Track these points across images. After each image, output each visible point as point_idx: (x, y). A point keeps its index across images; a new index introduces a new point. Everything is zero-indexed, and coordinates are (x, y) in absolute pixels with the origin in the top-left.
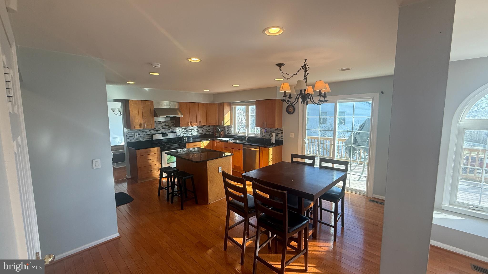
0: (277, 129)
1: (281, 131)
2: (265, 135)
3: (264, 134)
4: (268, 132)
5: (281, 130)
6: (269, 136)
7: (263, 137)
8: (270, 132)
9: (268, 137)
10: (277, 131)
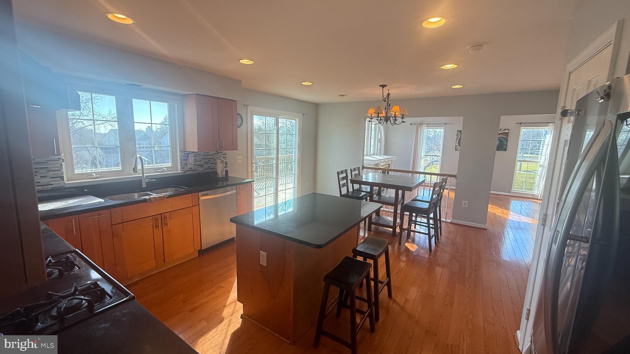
0: (217, 153)
1: (223, 155)
2: (192, 166)
3: (189, 166)
4: (198, 160)
5: (222, 153)
6: (200, 166)
7: (186, 172)
8: (203, 159)
9: (200, 170)
10: (217, 156)
